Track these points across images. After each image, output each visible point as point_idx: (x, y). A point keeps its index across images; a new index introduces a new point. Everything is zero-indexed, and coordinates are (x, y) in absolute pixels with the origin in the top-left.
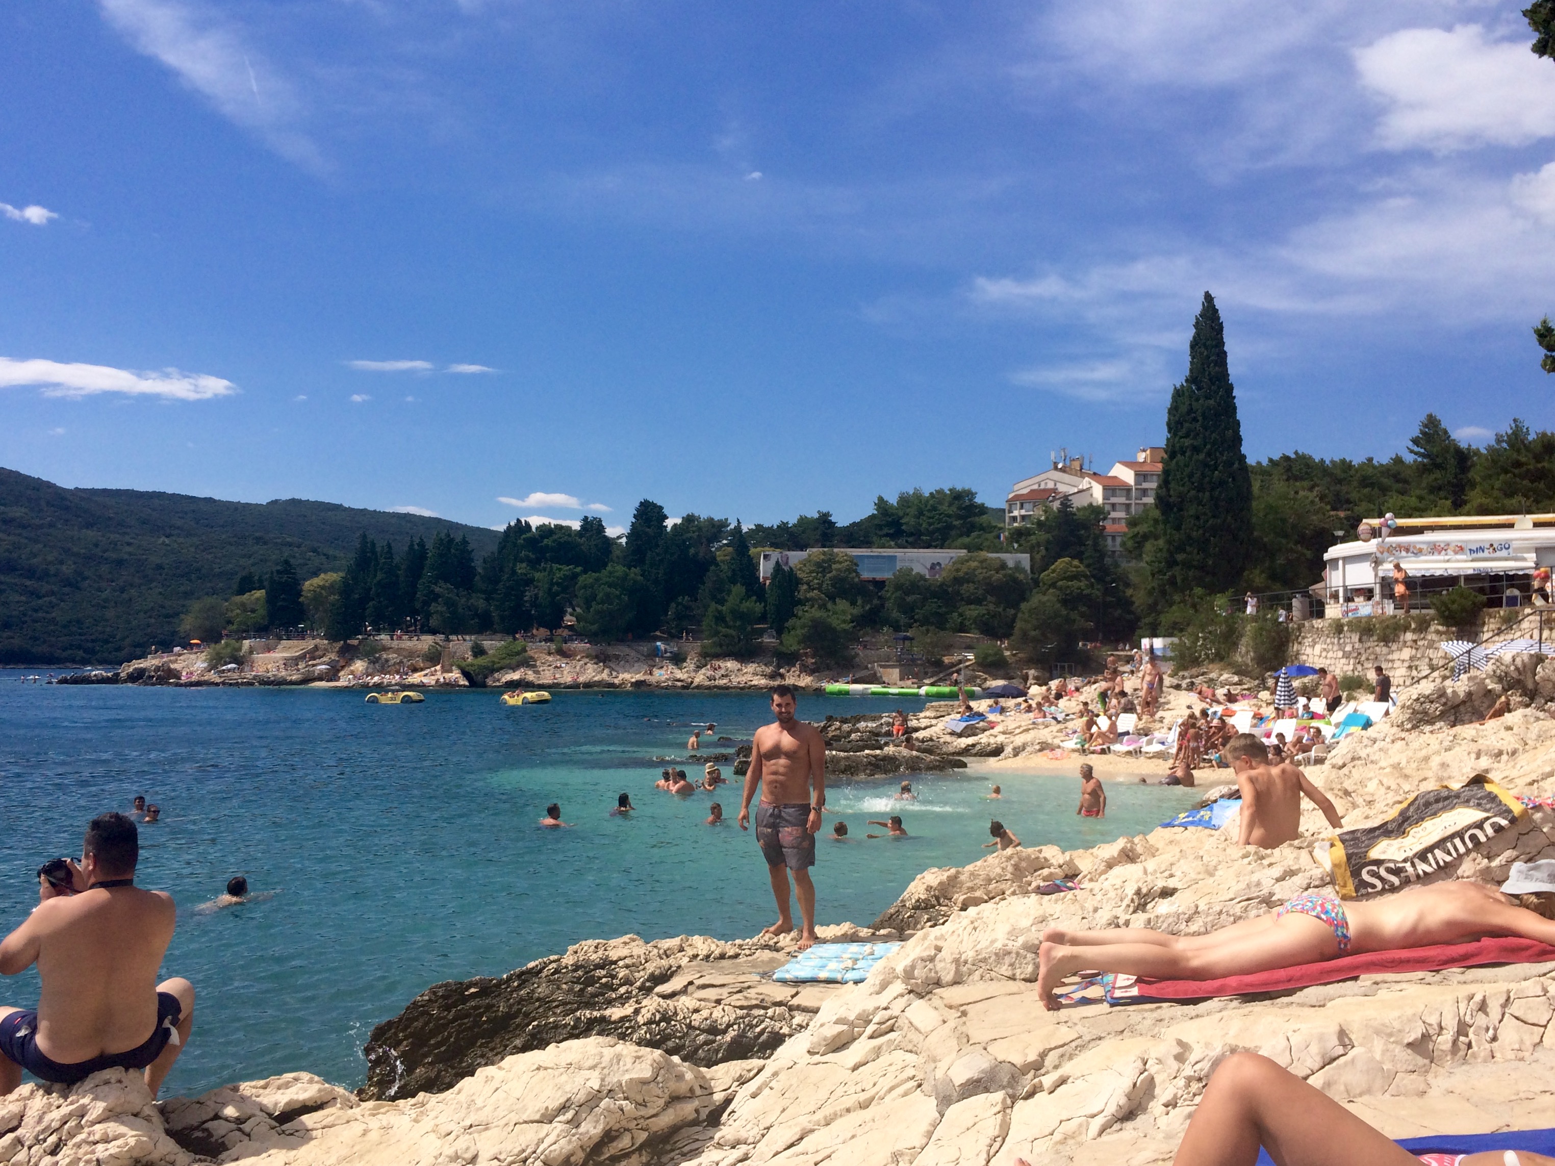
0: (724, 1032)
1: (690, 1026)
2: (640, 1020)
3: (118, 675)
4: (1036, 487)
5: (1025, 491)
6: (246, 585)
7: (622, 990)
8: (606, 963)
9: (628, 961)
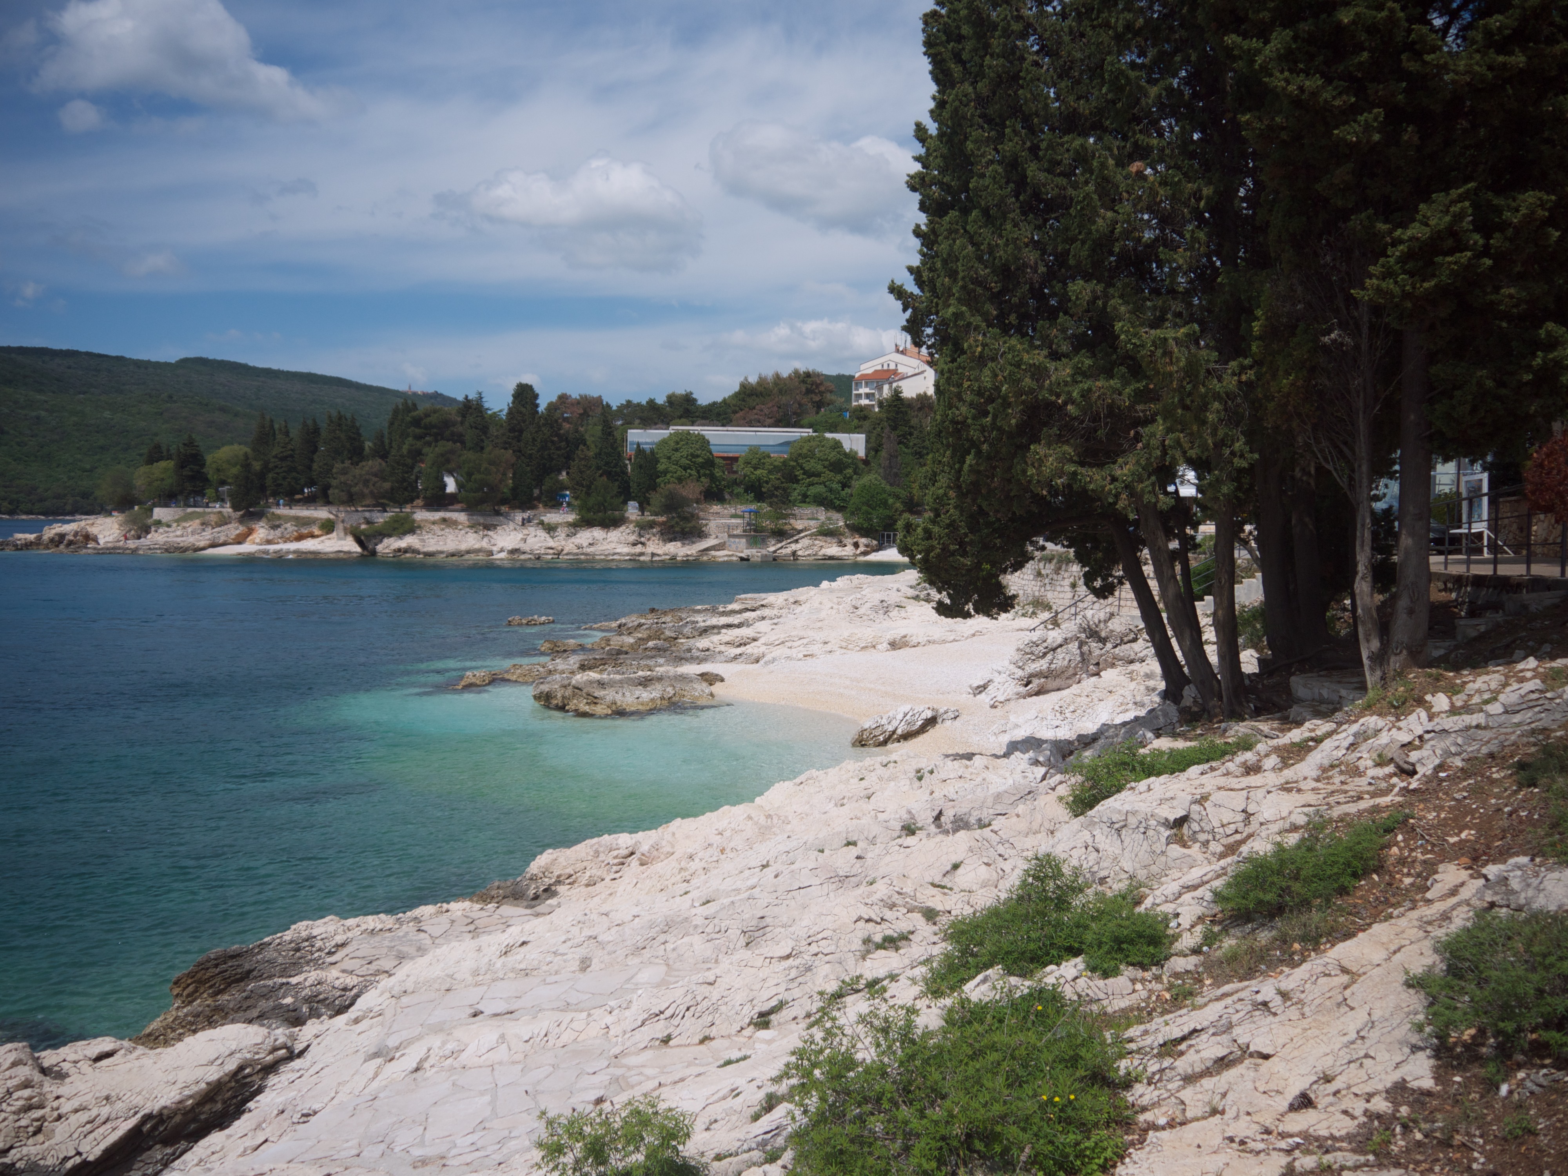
0: (351, 990)
1: (333, 987)
2: (307, 984)
3: (39, 538)
4: (879, 367)
5: (870, 371)
6: (155, 455)
7: (316, 955)
8: (310, 938)
9: (323, 936)
